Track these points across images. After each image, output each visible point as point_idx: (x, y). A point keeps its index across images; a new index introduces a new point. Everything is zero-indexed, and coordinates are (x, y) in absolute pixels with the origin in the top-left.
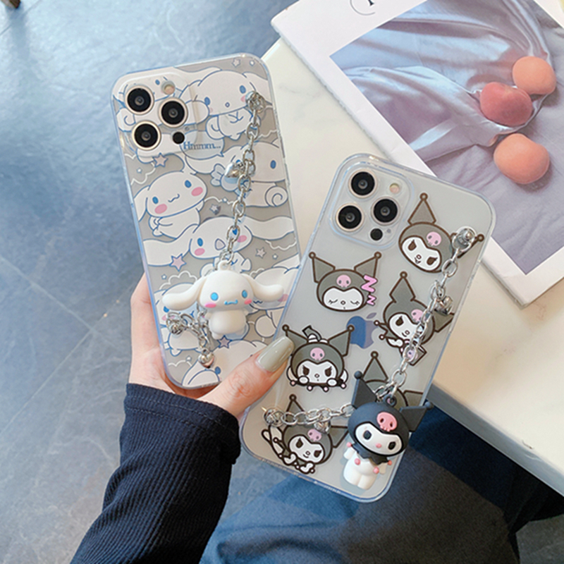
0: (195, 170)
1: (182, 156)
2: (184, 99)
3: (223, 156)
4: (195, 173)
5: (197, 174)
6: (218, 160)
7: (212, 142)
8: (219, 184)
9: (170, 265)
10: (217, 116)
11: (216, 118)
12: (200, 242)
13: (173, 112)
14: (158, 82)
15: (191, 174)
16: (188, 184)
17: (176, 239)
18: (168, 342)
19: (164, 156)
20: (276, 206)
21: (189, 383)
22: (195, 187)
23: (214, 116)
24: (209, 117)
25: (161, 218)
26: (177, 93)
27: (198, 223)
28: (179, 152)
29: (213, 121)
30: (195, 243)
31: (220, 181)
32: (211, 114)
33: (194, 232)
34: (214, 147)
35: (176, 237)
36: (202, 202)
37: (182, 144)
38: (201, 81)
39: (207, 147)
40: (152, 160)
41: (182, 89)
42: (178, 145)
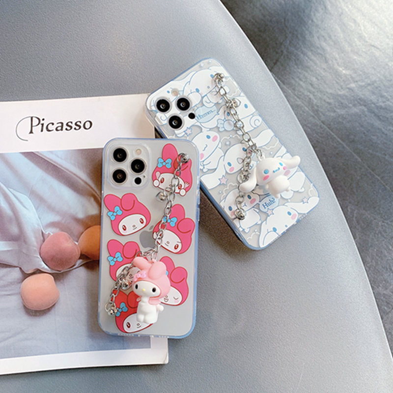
0: (208, 128)
1: (198, 124)
2: (186, 94)
3: (219, 114)
4: (208, 129)
5: (211, 129)
6: (217, 117)
7: (209, 110)
8: (223, 129)
9: (220, 184)
10: (206, 95)
11: (206, 97)
12: (229, 164)
13: (184, 104)
14: (168, 92)
15: (208, 131)
16: (208, 137)
17: (216, 169)
18: (240, 226)
19: (189, 129)
20: (258, 127)
21: (263, 244)
22: (213, 136)
23: (205, 96)
24: (203, 98)
25: (203, 161)
26: (181, 93)
27: (223, 155)
28: (196, 123)
29: (205, 99)
30: (227, 165)
31: (224, 127)
32: (203, 96)
33: (224, 160)
34: (212, 112)
35: (216, 167)
36: (220, 143)
37: (196, 118)
38: (190, 82)
39: (209, 114)
40: (184, 133)
41: (182, 89)
42: (194, 119)
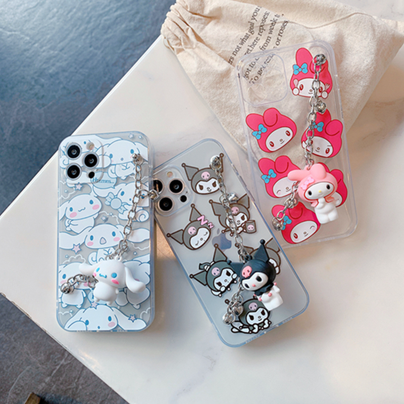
0: (96, 194)
1: (91, 185)
2: (98, 153)
3: (114, 188)
4: (96, 196)
5: (98, 197)
6: (111, 190)
7: (110, 179)
8: (109, 204)
9: (71, 250)
10: (115, 165)
11: (114, 166)
12: (92, 238)
13: (91, 160)
14: (85, 143)
15: (95, 196)
16: (91, 202)
17: (78, 234)
18: (61, 298)
19: (81, 184)
20: (140, 222)
21: (69, 327)
22: (96, 204)
23: (113, 165)
24: (111, 165)
25: (72, 220)
26: (95, 150)
27: (93, 226)
28: (90, 183)
29: (112, 168)
30: (89, 237)
31: (110, 202)
32: (112, 163)
33: (89, 231)
34: (110, 182)
35: (78, 233)
36: (97, 214)
37: (92, 179)
38: (110, 145)
39: (106, 182)
40: (74, 186)
41: (98, 148)
42: (90, 179)
